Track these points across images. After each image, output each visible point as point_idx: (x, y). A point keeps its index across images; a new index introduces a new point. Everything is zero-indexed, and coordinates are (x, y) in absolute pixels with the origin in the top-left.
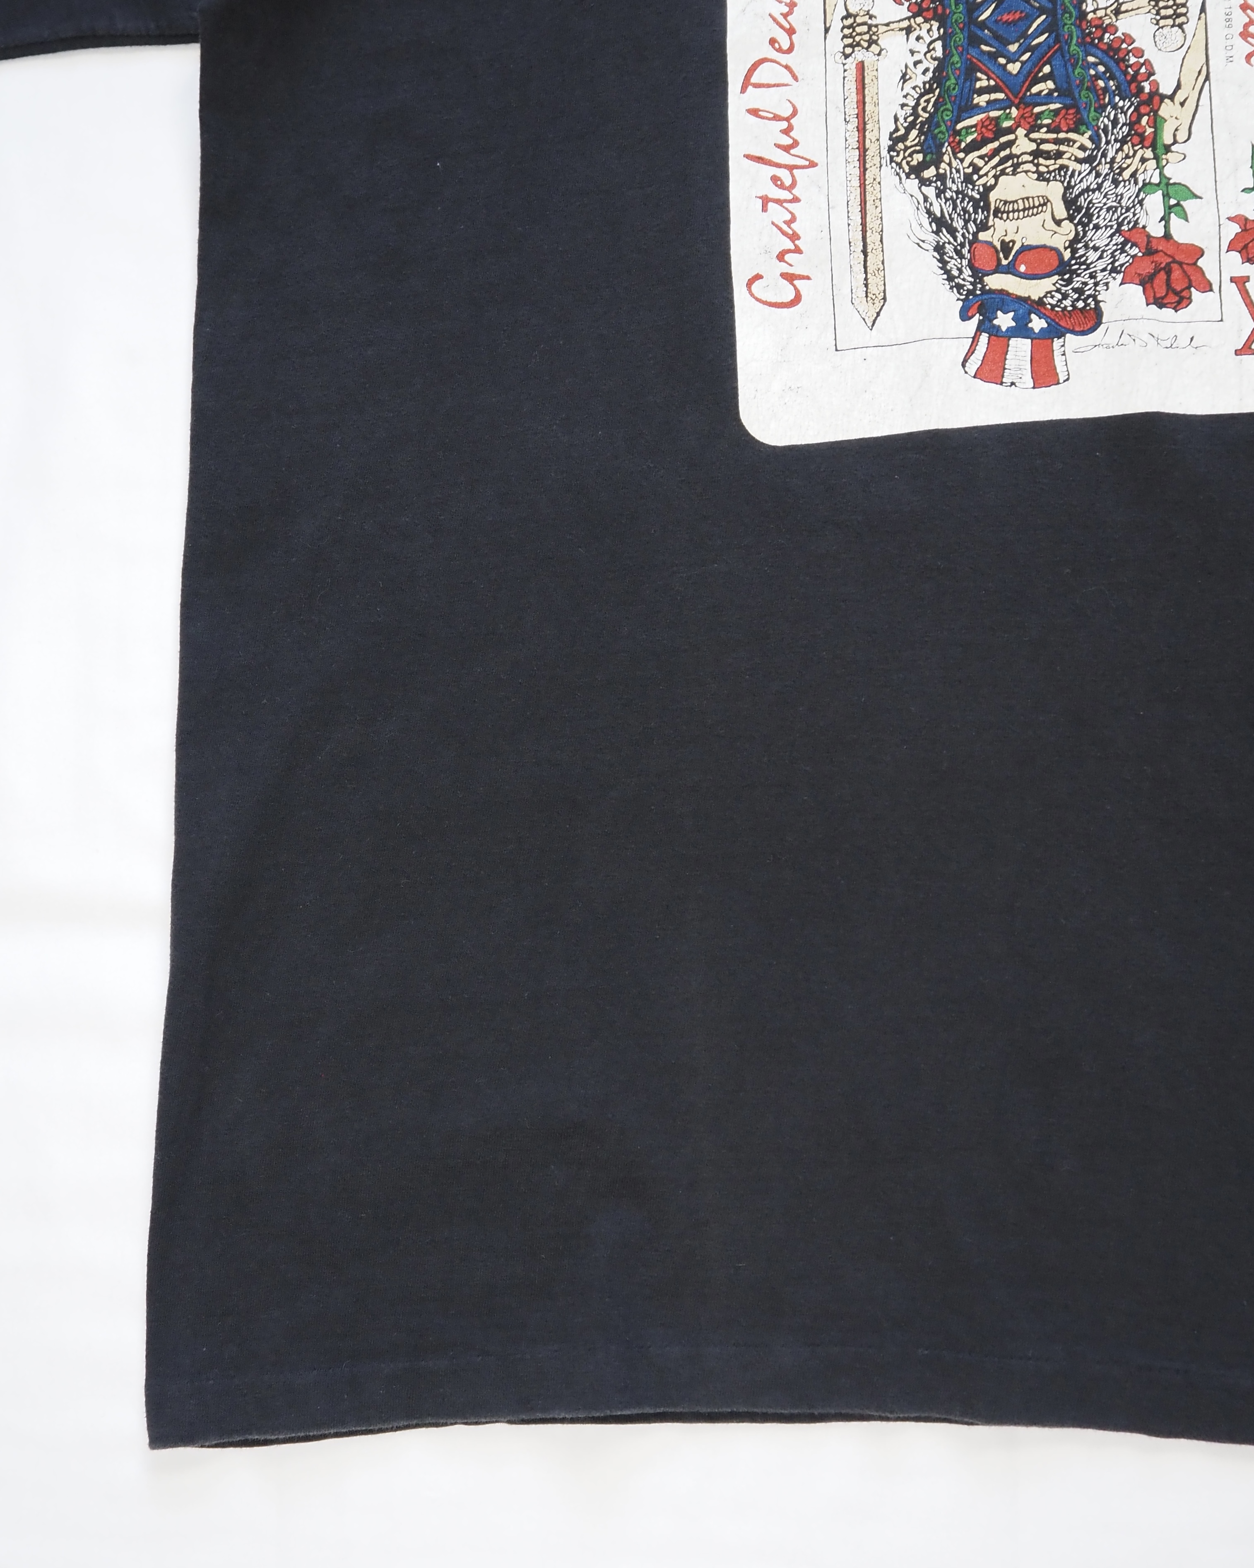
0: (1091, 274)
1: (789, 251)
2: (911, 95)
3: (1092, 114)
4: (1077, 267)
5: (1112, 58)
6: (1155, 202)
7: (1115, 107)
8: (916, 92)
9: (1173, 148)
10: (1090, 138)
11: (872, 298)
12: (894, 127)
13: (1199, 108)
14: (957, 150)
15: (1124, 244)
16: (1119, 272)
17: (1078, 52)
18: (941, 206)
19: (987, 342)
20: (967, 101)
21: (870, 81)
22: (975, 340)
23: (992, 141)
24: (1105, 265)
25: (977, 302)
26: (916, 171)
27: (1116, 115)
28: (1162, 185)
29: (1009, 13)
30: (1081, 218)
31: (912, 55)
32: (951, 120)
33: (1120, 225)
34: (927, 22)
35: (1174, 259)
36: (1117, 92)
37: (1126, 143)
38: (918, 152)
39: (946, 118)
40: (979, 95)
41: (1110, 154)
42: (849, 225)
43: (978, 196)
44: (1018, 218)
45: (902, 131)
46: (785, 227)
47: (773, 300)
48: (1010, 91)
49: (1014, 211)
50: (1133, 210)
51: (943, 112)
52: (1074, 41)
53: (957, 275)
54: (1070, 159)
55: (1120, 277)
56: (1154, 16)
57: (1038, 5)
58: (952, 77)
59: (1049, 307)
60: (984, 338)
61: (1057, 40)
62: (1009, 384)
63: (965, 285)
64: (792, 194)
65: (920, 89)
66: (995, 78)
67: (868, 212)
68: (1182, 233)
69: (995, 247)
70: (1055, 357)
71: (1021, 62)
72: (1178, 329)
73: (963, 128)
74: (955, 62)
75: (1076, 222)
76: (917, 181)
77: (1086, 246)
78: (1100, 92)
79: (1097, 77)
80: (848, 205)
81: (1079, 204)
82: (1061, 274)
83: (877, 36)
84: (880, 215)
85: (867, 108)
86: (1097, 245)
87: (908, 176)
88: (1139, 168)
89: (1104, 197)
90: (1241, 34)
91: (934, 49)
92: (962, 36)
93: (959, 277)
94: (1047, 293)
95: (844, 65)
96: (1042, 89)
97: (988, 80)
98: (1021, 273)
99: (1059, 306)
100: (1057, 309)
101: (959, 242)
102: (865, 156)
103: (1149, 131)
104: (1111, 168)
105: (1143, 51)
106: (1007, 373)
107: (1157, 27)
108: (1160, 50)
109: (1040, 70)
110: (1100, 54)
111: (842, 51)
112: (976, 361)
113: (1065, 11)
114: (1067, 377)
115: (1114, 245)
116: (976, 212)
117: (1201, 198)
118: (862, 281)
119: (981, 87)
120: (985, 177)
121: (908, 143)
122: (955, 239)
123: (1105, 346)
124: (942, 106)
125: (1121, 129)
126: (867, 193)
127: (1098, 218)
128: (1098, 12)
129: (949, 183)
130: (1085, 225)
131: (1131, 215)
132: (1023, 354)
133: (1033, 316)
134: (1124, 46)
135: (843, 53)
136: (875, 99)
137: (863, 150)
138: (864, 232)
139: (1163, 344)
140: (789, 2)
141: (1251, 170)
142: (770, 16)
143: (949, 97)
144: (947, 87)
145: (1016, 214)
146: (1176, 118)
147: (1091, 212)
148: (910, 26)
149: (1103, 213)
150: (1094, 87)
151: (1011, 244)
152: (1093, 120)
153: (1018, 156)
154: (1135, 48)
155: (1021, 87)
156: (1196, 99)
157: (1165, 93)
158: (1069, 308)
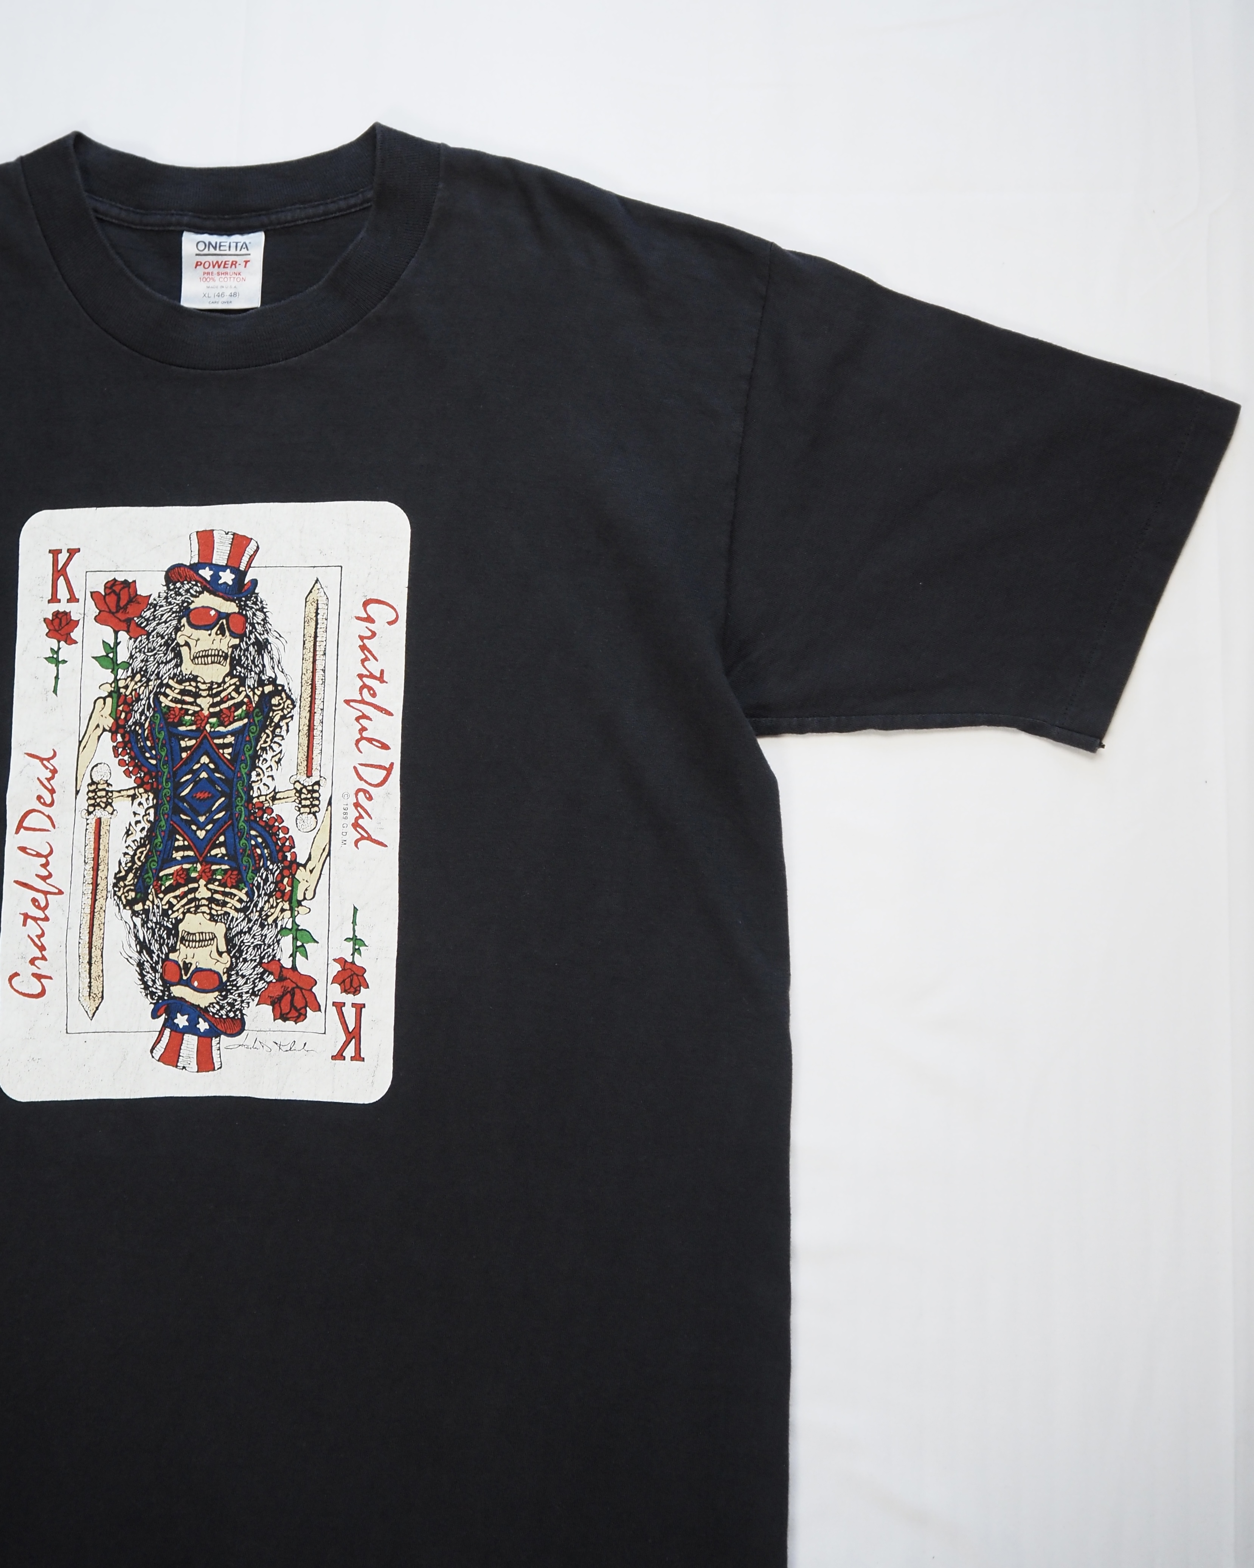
0: (239, 994)
1: (38, 959)
2: (131, 847)
3: (250, 874)
4: (230, 987)
5: (268, 832)
6: (287, 942)
7: (267, 869)
8: (135, 845)
9: (303, 903)
10: (247, 894)
11: (93, 997)
12: (117, 870)
13: (322, 875)
14: (159, 892)
15: (263, 974)
16: (256, 996)
17: (244, 827)
18: (144, 933)
19: (169, 1035)
20: (168, 856)
21: (104, 834)
22: (161, 1033)
23: (184, 885)
24: (248, 990)
25: (164, 1005)
26: (130, 904)
27: (267, 875)
28: (294, 930)
29: (201, 792)
30: (235, 953)
31: (135, 816)
32: (156, 869)
33: (262, 958)
34: (146, 793)
35: (297, 985)
36: (269, 858)
37: (272, 897)
40: (177, 852)
41: (260, 905)
42: (79, 943)
43: (171, 926)
44: (195, 947)
45: (123, 873)
46: (36, 939)
47: (27, 992)
48: (198, 851)
49: (193, 941)
50: (272, 947)
51: (151, 862)
53: (151, 985)
54: (231, 908)
55: (257, 999)
56: (297, 805)
57: (220, 789)
58: (159, 837)
59: (211, 1014)
60: (167, 1032)
61: (231, 817)
62: (182, 1068)
63: (156, 993)
64: (44, 914)
67: (94, 933)
68: (304, 967)
69: (179, 965)
70: (213, 1051)
71: (206, 830)
72: (296, 1036)
73: (165, 875)
74: (162, 826)
75: (231, 955)
76: (130, 912)
77: (237, 974)
78: (257, 858)
79: (257, 846)
80: (81, 927)
81: (234, 942)
82: (221, 992)
83: (112, 799)
84: (102, 936)
85: (100, 854)
86: (244, 974)
87: (124, 908)
88: (279, 916)
89: (253, 937)
90: (353, 825)
91: (149, 814)
92: (168, 806)
93: (153, 987)
94: (211, 1004)
95: (87, 819)
96: (217, 853)
97: (183, 841)
98: (194, 987)
99: (218, 1015)
100: (216, 1016)
101: (154, 961)
102: (96, 889)
103: (288, 889)
104: (260, 916)
105: (288, 829)
106: (181, 1059)
107: (299, 813)
108: (299, 830)
109: (218, 839)
110: (259, 829)
111: (87, 808)
112: (160, 1048)
113: (239, 795)
114: (220, 1066)
115: (255, 975)
116: (169, 938)
117: (318, 942)
118: (87, 984)
119: (178, 846)
120: (176, 912)
121: (127, 883)
122: (152, 958)
123: (245, 1046)
124: (150, 858)
125: (269, 886)
126: (95, 919)
127: (246, 954)
128: (260, 798)
129: (151, 916)
130: (237, 958)
131: (271, 951)
132: (192, 1047)
133: (200, 1020)
134: (276, 824)
135: (88, 810)
136: (106, 847)
137: (95, 885)
138: (90, 948)
139: (284, 1048)
140: (52, 768)
141: (352, 925)
142: (38, 779)
143: (156, 851)
144: (155, 843)
145: (194, 943)
146: (307, 881)
147: (242, 948)
148: (135, 794)
149: (250, 949)
150: (254, 854)
151: (189, 965)
152: (250, 879)
153: (199, 900)
154: (283, 826)
155: (205, 849)
156: (320, 869)
157: (300, 862)
158: (224, 1017)
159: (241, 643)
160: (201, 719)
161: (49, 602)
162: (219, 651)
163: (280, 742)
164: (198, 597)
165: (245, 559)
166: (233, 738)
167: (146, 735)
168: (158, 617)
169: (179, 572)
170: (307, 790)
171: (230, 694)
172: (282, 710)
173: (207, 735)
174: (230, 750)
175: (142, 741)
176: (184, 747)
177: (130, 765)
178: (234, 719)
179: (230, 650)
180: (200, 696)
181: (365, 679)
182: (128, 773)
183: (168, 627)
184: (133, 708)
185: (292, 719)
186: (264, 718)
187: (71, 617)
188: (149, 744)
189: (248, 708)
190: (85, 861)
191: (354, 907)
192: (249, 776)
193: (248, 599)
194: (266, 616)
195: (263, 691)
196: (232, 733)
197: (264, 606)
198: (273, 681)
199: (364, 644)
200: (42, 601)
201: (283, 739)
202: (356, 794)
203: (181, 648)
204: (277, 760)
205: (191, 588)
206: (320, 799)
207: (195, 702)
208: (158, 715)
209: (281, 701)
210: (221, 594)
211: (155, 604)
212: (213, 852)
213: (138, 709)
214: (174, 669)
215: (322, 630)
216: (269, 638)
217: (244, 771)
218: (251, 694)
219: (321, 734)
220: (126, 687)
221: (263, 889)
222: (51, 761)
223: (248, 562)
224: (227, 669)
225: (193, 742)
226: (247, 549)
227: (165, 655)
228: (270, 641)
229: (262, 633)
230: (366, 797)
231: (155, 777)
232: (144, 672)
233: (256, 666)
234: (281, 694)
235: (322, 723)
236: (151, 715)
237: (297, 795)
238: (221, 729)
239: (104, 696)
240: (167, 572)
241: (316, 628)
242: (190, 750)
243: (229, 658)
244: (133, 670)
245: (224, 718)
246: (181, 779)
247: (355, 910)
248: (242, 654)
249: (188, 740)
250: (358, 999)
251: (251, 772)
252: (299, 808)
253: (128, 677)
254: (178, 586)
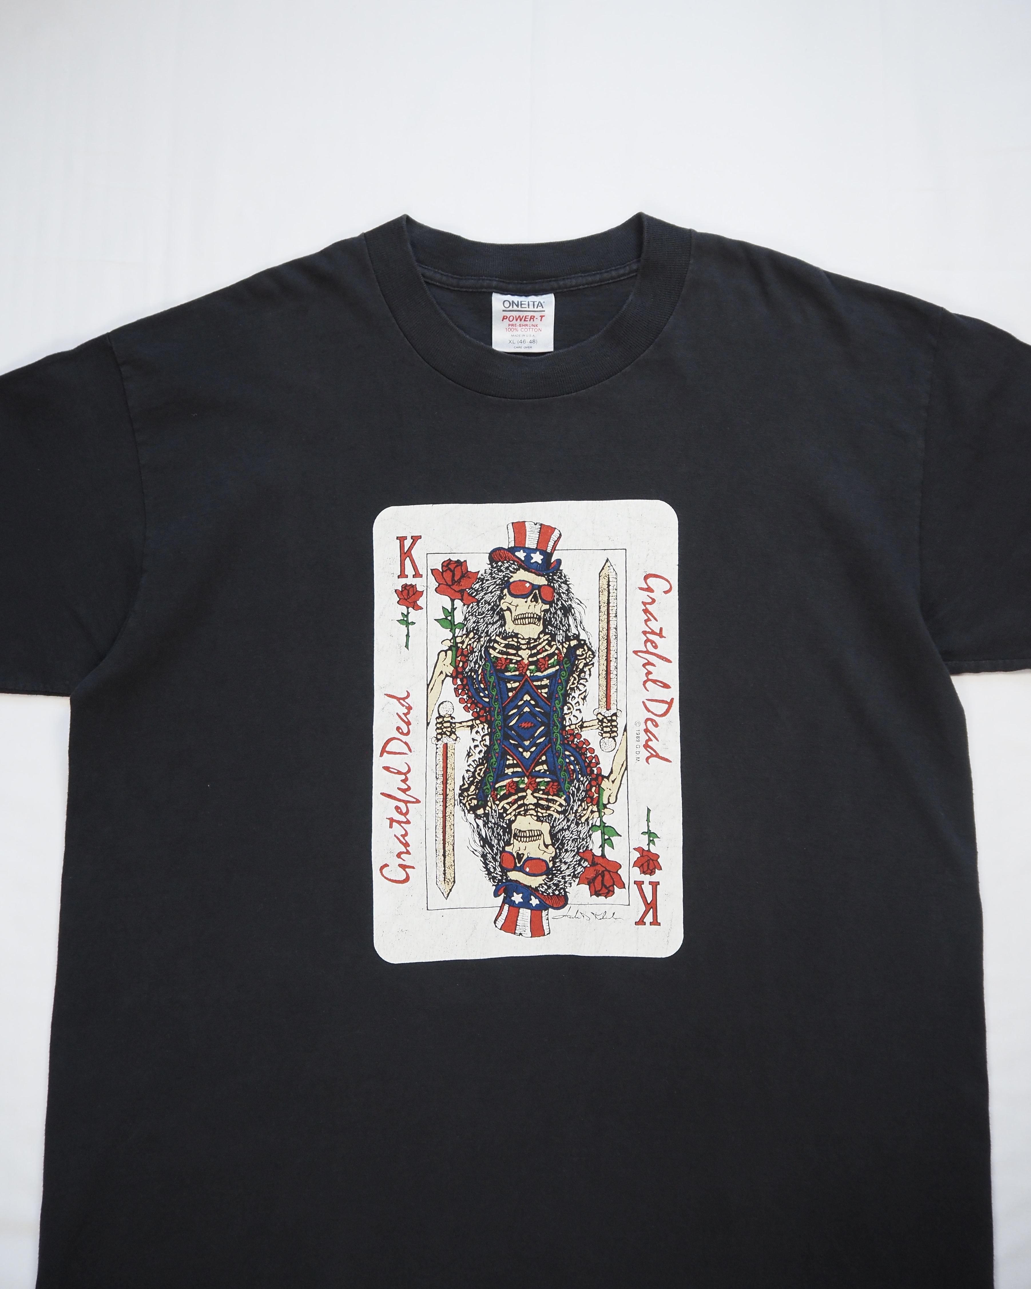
0: (562, 876)
1: (403, 853)
2: (472, 765)
3: (567, 785)
4: (555, 872)
5: (578, 752)
6: (597, 836)
7: (579, 780)
8: (475, 764)
9: (608, 806)
10: (565, 800)
11: (447, 881)
12: (462, 783)
13: (622, 785)
14: (495, 800)
15: (580, 861)
16: (576, 878)
17: (560, 749)
18: (485, 832)
19: (508, 909)
20: (502, 772)
21: (450, 755)
22: (502, 908)
23: (514, 794)
24: (570, 873)
25: (504, 886)
26: (473, 809)
27: (579, 785)
28: (601, 827)
29: (526, 723)
30: (559, 845)
31: (473, 742)
32: (493, 782)
33: (579, 849)
34: (482, 724)
35: (606, 869)
36: (580, 772)
37: (584, 801)
38: (474, 799)
39: (490, 781)
40: (508, 769)
41: (575, 808)
42: (436, 840)
43: (505, 826)
44: (526, 841)
45: (466, 786)
46: (401, 839)
47: (394, 879)
48: (524, 768)
49: (524, 837)
50: (585, 840)
51: (488, 777)
52: (559, 743)
53: (493, 872)
55: (577, 880)
56: (600, 731)
57: (540, 720)
59: (540, 892)
60: (506, 907)
61: (550, 742)
62: (519, 934)
63: (497, 877)
64: (406, 818)
65: (477, 762)
66: (517, 759)
67: (446, 832)
68: (610, 854)
69: (513, 856)
70: (543, 921)
71: (531, 752)
72: (607, 908)
73: (499, 787)
74: (496, 749)
75: (556, 847)
76: (473, 815)
77: (561, 861)
78: (571, 772)
79: (571, 763)
80: (436, 828)
81: (557, 837)
82: (547, 875)
83: (455, 729)
84: (453, 834)
85: (448, 771)
86: (566, 861)
87: (469, 813)
88: (590, 816)
89: (571, 833)
90: (644, 746)
91: (485, 740)
92: (500, 734)
93: (494, 872)
94: (540, 884)
95: (437, 745)
96: (541, 769)
97: (513, 760)
98: (527, 872)
99: (546, 893)
100: (545, 894)
101: (495, 853)
102: (446, 798)
103: (596, 795)
104: (575, 816)
105: (594, 750)
106: (518, 927)
107: (602, 737)
108: (603, 750)
109: (540, 758)
110: (572, 750)
111: (436, 736)
112: (502, 920)
113: (555, 725)
114: (548, 932)
115: (575, 862)
116: (504, 835)
117: (621, 836)
118: (442, 872)
119: (509, 764)
120: (510, 815)
122: (492, 851)
123: (569, 917)
124: (488, 773)
125: (581, 793)
126: (447, 821)
127: (567, 846)
128: (571, 726)
129: (490, 819)
130: (560, 849)
131: (585, 843)
132: (526, 918)
134: (584, 746)
135: (436, 738)
136: (453, 766)
137: (445, 795)
138: (444, 844)
139: (599, 917)
140: (407, 706)
141: (647, 822)
142: (397, 714)
143: (492, 768)
144: (491, 762)
145: (525, 839)
146: (610, 789)
147: (564, 842)
148: (473, 725)
149: (570, 842)
150: (568, 769)
151: (522, 855)
152: (567, 789)
153: (527, 805)
154: (590, 748)
155: (530, 766)
156: (620, 780)
157: (604, 775)
158: (551, 894)
159: (551, 608)
160: (523, 667)
161: (399, 577)
162: (534, 615)
163: (584, 683)
164: (516, 573)
165: (551, 544)
166: (548, 681)
167: (479, 679)
168: (485, 588)
169: (500, 554)
170: (607, 720)
171: (544, 647)
172: (585, 659)
173: (528, 678)
174: (546, 690)
175: (477, 684)
176: (510, 688)
177: (468, 702)
178: (548, 666)
179: (543, 613)
180: (521, 649)
181: (648, 635)
182: (466, 709)
183: (493, 596)
184: (468, 658)
185: (593, 666)
186: (571, 665)
187: (416, 588)
188: (482, 686)
189: (559, 658)
190: (436, 777)
191: (648, 808)
192: (562, 710)
193: (555, 574)
194: (569, 588)
195: (569, 645)
196: (547, 677)
197: (567, 579)
198: (577, 637)
199: (646, 608)
200: (393, 576)
201: (587, 681)
202: (646, 722)
203: (504, 612)
204: (583, 697)
205: (510, 566)
206: (618, 726)
207: (517, 653)
208: (489, 664)
209: (584, 652)
210: (533, 571)
211: (482, 578)
212: (537, 769)
213: (473, 659)
214: (499, 629)
215: (613, 598)
216: (572, 604)
217: (558, 706)
218: (560, 647)
219: (616, 677)
220: (463, 643)
221: (577, 796)
222: (406, 700)
223: (553, 546)
224: (541, 628)
225: (517, 684)
226: (552, 536)
227: (492, 617)
228: (573, 606)
229: (567, 600)
230: (653, 724)
231: (488, 712)
232: (476, 631)
233: (563, 626)
234: (584, 647)
235: (617, 668)
236: (483, 664)
237: (600, 723)
238: (539, 674)
239: (445, 649)
240: (491, 554)
241: (609, 597)
242: (515, 691)
243: (542, 620)
244: (467, 629)
245: (540, 666)
246: (509, 713)
247: (649, 810)
248: (552, 617)
249: (513, 683)
250: (654, 878)
251: (563, 706)
252: (602, 734)
253: (464, 635)
254: (500, 565)
